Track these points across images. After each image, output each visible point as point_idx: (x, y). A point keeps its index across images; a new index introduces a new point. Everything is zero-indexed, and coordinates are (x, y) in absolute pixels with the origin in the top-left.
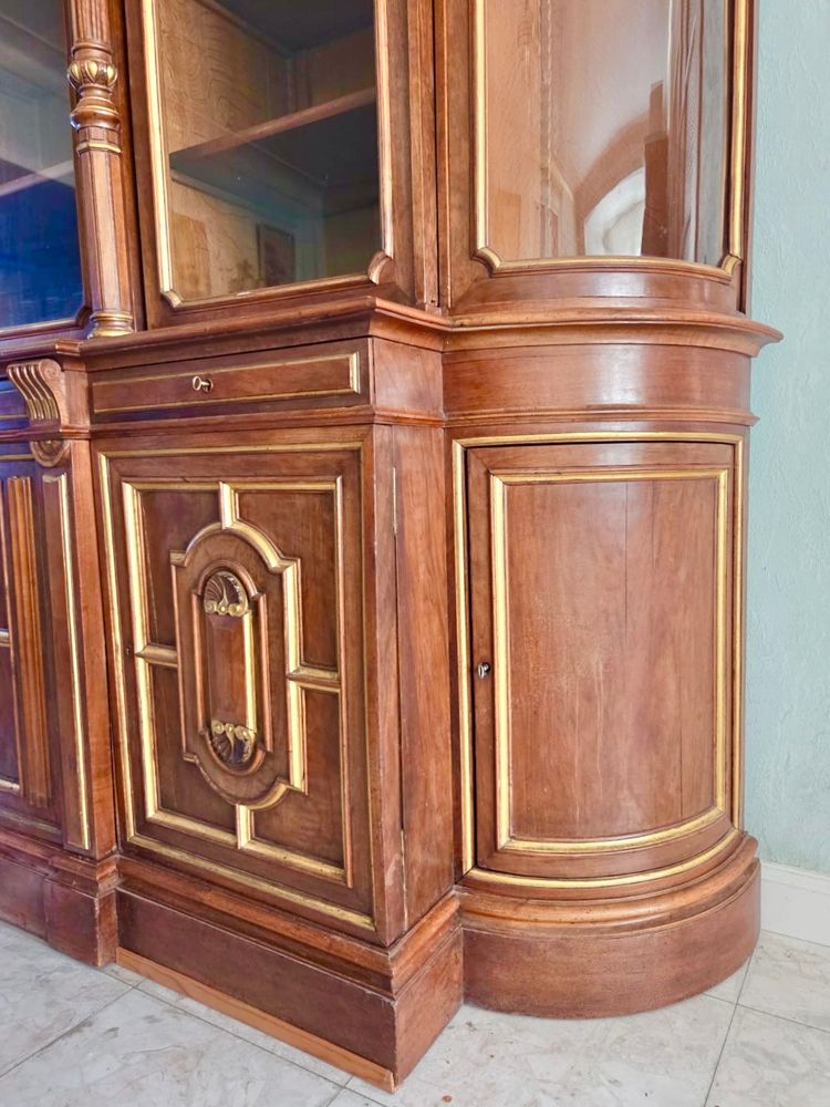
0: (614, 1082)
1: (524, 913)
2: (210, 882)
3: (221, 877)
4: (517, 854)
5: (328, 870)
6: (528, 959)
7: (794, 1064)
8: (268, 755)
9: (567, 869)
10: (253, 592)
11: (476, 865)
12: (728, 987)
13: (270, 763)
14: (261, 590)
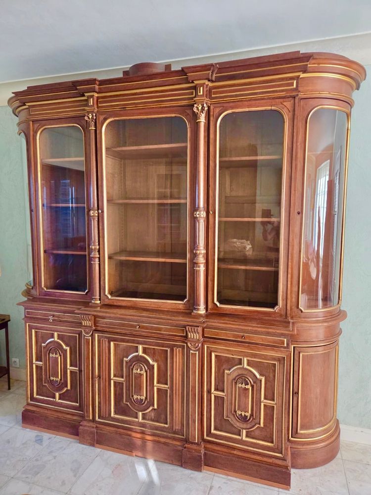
0: (329, 481)
1: (304, 447)
2: (234, 448)
3: (236, 446)
4: (302, 434)
5: (269, 444)
6: (305, 457)
7: (358, 471)
8: (253, 419)
9: (312, 436)
10: (252, 383)
11: (292, 437)
12: (339, 456)
13: (254, 420)
14: (254, 382)
